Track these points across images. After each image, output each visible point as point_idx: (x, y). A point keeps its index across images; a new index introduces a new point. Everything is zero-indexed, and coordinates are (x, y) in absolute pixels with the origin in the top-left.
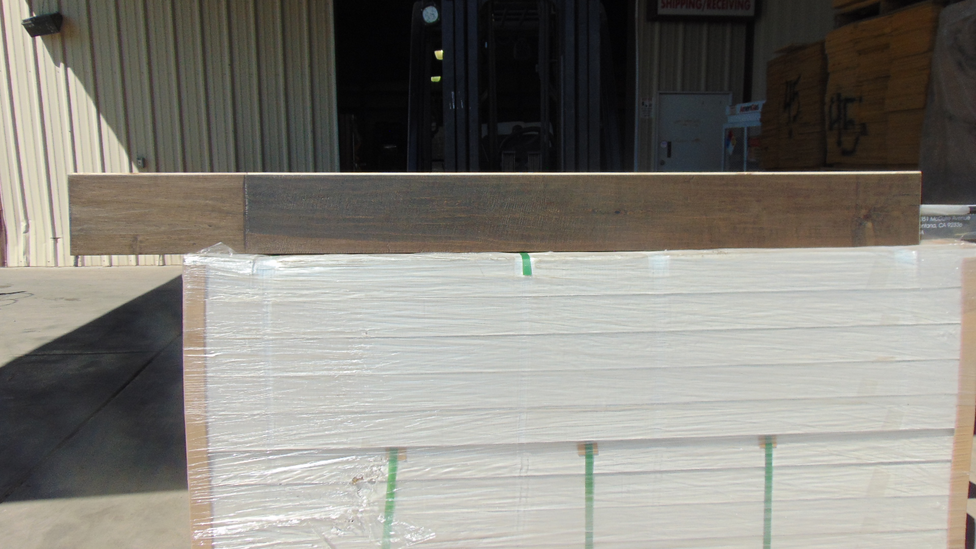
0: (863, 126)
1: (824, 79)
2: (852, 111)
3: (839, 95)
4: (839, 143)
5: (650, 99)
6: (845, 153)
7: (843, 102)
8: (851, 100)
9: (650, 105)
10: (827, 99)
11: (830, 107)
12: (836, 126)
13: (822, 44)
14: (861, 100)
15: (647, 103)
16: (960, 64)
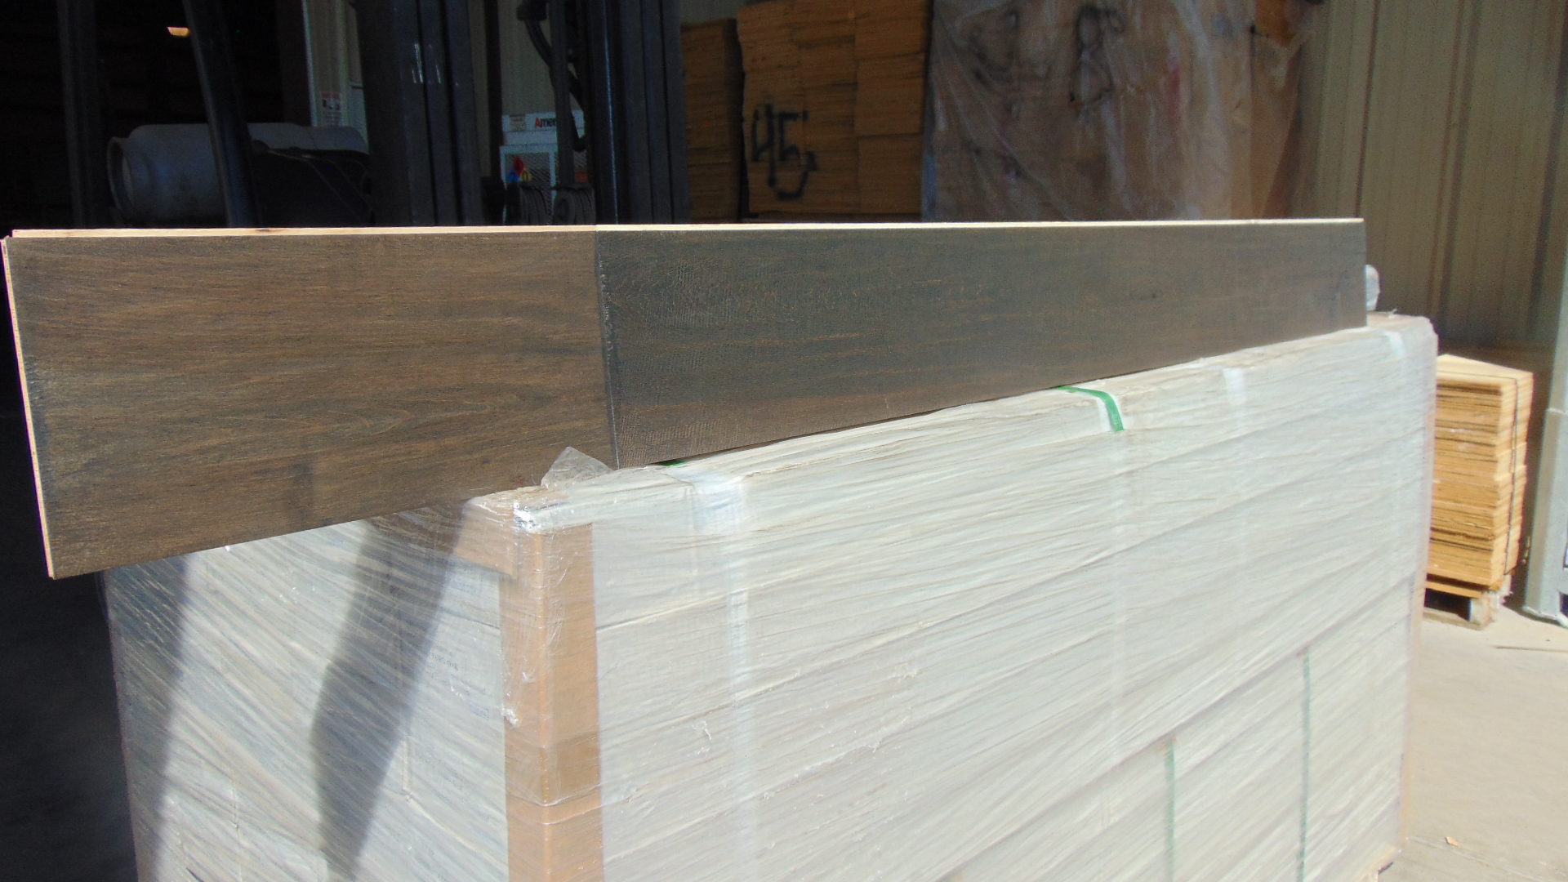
0: (811, 156)
1: (737, 81)
2: (794, 133)
3: (769, 108)
4: (772, 181)
5: (336, 97)
6: (783, 196)
7: (776, 119)
8: (792, 116)
9: (338, 107)
10: (747, 113)
11: (754, 126)
12: (765, 154)
13: (732, 24)
14: (805, 116)
15: (332, 102)
16: (978, 76)
